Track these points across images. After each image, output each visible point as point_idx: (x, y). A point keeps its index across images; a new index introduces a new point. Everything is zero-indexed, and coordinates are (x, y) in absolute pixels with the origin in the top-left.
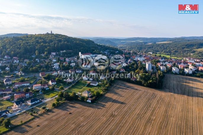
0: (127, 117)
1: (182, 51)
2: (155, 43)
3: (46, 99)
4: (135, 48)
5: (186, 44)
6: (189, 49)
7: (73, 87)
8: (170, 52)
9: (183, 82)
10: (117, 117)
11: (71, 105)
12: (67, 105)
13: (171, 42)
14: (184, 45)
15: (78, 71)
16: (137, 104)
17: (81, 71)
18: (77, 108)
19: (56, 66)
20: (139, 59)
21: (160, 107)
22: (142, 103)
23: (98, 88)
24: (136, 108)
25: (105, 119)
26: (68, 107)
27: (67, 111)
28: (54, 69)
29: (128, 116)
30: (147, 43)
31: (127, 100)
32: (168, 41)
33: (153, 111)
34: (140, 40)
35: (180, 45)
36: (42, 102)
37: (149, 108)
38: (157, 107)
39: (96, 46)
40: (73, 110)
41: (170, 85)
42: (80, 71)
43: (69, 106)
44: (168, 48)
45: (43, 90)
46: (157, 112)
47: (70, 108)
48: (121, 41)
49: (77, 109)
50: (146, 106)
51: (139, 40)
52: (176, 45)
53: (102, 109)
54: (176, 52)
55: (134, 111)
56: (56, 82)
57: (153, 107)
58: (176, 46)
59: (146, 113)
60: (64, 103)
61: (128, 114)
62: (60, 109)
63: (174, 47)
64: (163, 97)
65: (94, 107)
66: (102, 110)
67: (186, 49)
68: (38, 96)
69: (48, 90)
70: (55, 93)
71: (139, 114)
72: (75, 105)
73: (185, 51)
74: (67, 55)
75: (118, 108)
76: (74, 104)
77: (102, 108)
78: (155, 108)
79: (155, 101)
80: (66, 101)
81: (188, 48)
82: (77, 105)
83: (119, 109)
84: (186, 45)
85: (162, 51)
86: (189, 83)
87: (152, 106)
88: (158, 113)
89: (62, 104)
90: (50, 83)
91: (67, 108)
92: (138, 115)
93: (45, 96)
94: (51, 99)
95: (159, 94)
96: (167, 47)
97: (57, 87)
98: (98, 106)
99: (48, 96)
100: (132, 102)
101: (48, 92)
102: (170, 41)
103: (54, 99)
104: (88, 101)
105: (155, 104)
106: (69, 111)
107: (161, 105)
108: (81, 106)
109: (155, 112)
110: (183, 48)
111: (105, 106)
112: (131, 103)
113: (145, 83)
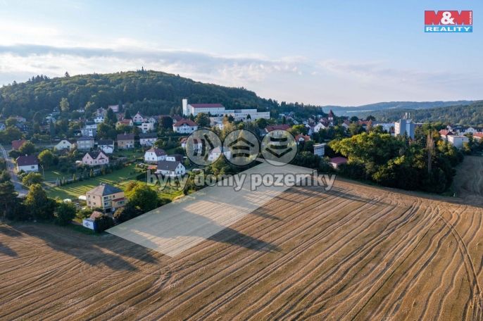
15: (146, 140)
16: (310, 244)
17: (155, 140)
21: (435, 264)
22: (341, 242)
24: (298, 262)
33: (392, 280)
37: (371, 265)
38: (420, 263)
42: (151, 140)
46: (410, 289)
50: (358, 256)
55: (279, 274)
57: (397, 259)
59: (346, 291)
61: (233, 291)
64: (453, 221)
71: (299, 291)
78: (403, 268)
79: (410, 234)
87: (388, 256)
88: (418, 290)
95: (435, 212)
100: (291, 234)
105: (408, 249)
107: (444, 252)
109: (400, 285)
112: (285, 237)
113: (377, 170)
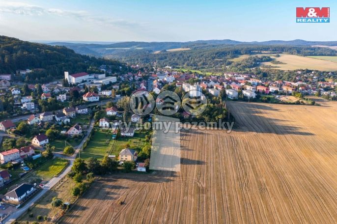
0: (224, 187)
1: (212, 63)
2: (165, 51)
3: (47, 182)
4: (137, 60)
5: (216, 52)
6: (222, 60)
7: (90, 144)
8: (195, 64)
9: (254, 112)
10: (209, 191)
11: (110, 184)
12: (104, 186)
13: (189, 49)
14: (213, 54)
15: (82, 110)
16: (222, 158)
17: (87, 109)
18: (127, 188)
19: (27, 103)
20: (165, 79)
21: (257, 159)
23: (140, 140)
24: (226, 168)
25: (193, 199)
26: (107, 190)
27: (111, 198)
28: (25, 109)
29: (224, 185)
30: (152, 51)
31: (203, 156)
32: (183, 48)
33: (253, 168)
34: (138, 47)
35: (207, 53)
36: (42, 189)
37: (244, 164)
38: (254, 161)
39: (80, 57)
40: (121, 195)
41: (241, 119)
42: (84, 110)
43: (109, 188)
44: (190, 58)
45: (28, 160)
47: (113, 191)
48: (107, 49)
49: (128, 190)
50: (238, 162)
51: (135, 46)
52: (202, 54)
53: (173, 181)
54: (204, 64)
55: (226, 173)
56: (47, 140)
57: (248, 160)
58: (202, 56)
59: (247, 174)
60: (93, 182)
62: (93, 198)
63: (199, 57)
64: (247, 141)
65: (157, 179)
66: (175, 182)
67: (218, 60)
68: (22, 176)
69: (38, 158)
70: (58, 163)
71: (237, 177)
72: (119, 182)
73: (217, 63)
74: (39, 79)
75: (200, 174)
76: (115, 181)
77: (172, 178)
78: (252, 163)
79: (242, 150)
80: (95, 178)
81: (219, 57)
82: (124, 182)
83: (202, 175)
84: (217, 54)
85: (184, 64)
86: (261, 113)
87: (245, 160)
88: (261, 169)
89: (90, 184)
90: (36, 143)
91: (108, 193)
92: (238, 179)
93: (41, 174)
94: (59, 179)
95: (238, 137)
96: (188, 57)
97: (56, 150)
98: (164, 176)
99: (46, 173)
100: (212, 157)
101: (41, 164)
102: (187, 47)
103: (64, 177)
104: (139, 169)
105: (247, 156)
106: (116, 199)
107: (255, 155)
108: (131, 181)
109: (256, 169)
110: (213, 58)
111: (175, 174)
112: (212, 159)
